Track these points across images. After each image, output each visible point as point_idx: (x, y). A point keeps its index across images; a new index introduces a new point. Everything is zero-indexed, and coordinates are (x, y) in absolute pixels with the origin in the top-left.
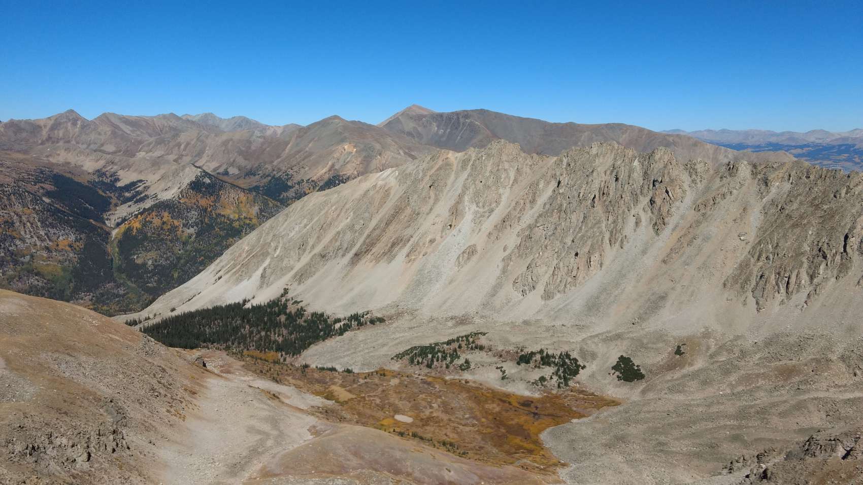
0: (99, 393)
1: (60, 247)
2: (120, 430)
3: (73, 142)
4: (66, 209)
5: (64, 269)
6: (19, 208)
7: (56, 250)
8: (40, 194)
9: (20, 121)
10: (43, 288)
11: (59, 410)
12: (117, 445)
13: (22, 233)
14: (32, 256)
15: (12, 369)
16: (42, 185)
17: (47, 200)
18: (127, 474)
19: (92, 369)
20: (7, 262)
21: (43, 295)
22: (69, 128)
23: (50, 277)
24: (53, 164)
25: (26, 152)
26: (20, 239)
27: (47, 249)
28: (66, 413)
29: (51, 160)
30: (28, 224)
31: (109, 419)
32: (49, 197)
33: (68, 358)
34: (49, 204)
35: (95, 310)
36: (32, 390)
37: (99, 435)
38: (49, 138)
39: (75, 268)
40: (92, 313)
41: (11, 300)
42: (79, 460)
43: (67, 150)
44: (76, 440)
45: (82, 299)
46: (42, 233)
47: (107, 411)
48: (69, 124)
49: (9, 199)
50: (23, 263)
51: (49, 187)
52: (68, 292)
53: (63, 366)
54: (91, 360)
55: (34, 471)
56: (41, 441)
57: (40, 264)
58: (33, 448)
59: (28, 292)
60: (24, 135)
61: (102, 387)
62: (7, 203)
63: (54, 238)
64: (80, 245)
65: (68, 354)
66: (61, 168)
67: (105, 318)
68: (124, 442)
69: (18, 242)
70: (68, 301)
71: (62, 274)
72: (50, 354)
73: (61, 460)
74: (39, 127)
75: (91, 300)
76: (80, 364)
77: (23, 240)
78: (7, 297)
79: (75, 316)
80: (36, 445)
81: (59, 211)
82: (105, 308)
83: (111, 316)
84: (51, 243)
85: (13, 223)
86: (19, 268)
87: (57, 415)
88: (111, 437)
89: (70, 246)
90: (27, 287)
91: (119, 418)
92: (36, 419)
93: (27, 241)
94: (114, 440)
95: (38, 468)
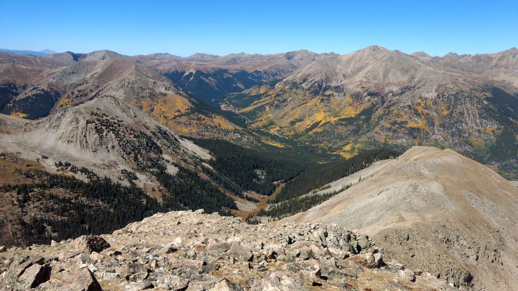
0: (491, 224)
1: (487, 131)
2: (499, 251)
3: (511, 68)
4: (496, 109)
5: (486, 145)
6: (469, 105)
7: (484, 133)
8: (482, 98)
9: (481, 55)
10: (471, 153)
11: (465, 225)
12: (496, 259)
13: (467, 120)
14: (470, 134)
15: (447, 194)
16: (485, 93)
17: (485, 102)
18: (498, 279)
19: (490, 208)
20: (456, 135)
21: (470, 157)
22: (511, 59)
23: (477, 148)
24: (495, 81)
25: (480, 73)
26: (466, 123)
27: (479, 131)
28: (469, 228)
29: (495, 79)
30: (472, 115)
31: (494, 242)
32: (487, 101)
33: (477, 197)
34: (486, 105)
35: (499, 173)
36: (454, 208)
37: (486, 248)
38: (496, 65)
39: (493, 145)
40: (498, 175)
41: (453, 156)
42: (471, 257)
43: (505, 73)
44: (472, 246)
45: (493, 165)
46: (478, 121)
47: (493, 236)
48: (511, 57)
49: (465, 100)
50: (464, 137)
51: (489, 95)
52: (485, 159)
53: (473, 201)
54: (490, 203)
55: (445, 252)
56: (453, 237)
57: (473, 139)
58: (448, 240)
59: (463, 154)
60: (482, 63)
61: (493, 221)
62: (463, 102)
63: (484, 126)
64: (499, 132)
65: (478, 195)
66: (499, 84)
67: (505, 180)
68: (500, 260)
69: (464, 125)
70: (484, 164)
71: (484, 147)
72: (467, 191)
73: (461, 253)
74: (492, 58)
75: (498, 167)
76: (483, 203)
77: (467, 124)
78: (452, 154)
79: (486, 174)
80: (449, 239)
81: (491, 109)
82: (506, 174)
83: (509, 179)
84: (482, 128)
85: (464, 114)
86: (461, 139)
87: (464, 227)
88: (493, 253)
89: (493, 132)
90: (463, 151)
91: (500, 243)
92: (453, 224)
93: (469, 125)
94: (494, 255)
95: (448, 252)
